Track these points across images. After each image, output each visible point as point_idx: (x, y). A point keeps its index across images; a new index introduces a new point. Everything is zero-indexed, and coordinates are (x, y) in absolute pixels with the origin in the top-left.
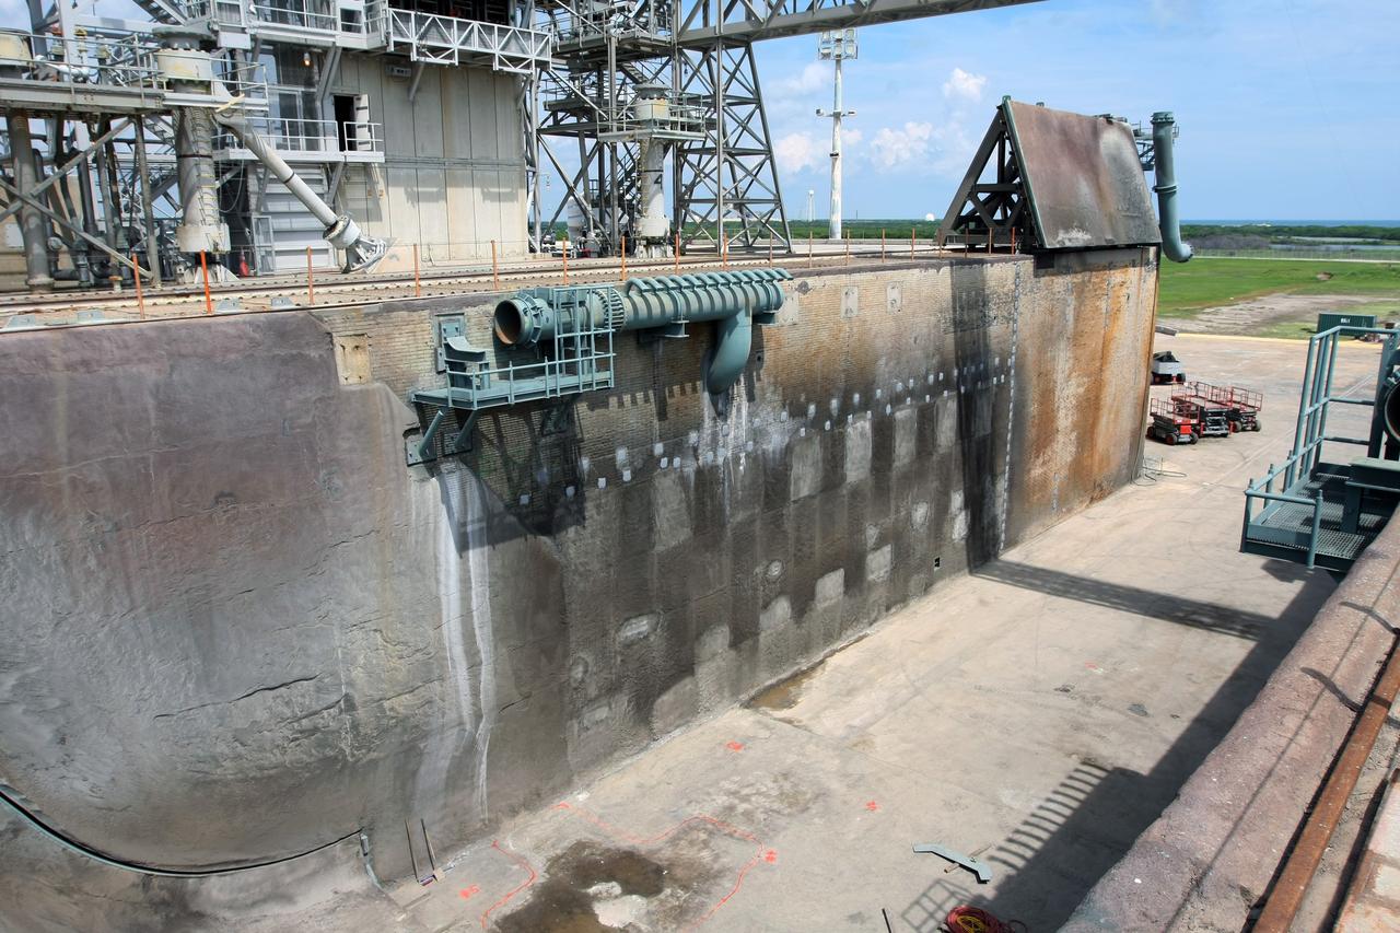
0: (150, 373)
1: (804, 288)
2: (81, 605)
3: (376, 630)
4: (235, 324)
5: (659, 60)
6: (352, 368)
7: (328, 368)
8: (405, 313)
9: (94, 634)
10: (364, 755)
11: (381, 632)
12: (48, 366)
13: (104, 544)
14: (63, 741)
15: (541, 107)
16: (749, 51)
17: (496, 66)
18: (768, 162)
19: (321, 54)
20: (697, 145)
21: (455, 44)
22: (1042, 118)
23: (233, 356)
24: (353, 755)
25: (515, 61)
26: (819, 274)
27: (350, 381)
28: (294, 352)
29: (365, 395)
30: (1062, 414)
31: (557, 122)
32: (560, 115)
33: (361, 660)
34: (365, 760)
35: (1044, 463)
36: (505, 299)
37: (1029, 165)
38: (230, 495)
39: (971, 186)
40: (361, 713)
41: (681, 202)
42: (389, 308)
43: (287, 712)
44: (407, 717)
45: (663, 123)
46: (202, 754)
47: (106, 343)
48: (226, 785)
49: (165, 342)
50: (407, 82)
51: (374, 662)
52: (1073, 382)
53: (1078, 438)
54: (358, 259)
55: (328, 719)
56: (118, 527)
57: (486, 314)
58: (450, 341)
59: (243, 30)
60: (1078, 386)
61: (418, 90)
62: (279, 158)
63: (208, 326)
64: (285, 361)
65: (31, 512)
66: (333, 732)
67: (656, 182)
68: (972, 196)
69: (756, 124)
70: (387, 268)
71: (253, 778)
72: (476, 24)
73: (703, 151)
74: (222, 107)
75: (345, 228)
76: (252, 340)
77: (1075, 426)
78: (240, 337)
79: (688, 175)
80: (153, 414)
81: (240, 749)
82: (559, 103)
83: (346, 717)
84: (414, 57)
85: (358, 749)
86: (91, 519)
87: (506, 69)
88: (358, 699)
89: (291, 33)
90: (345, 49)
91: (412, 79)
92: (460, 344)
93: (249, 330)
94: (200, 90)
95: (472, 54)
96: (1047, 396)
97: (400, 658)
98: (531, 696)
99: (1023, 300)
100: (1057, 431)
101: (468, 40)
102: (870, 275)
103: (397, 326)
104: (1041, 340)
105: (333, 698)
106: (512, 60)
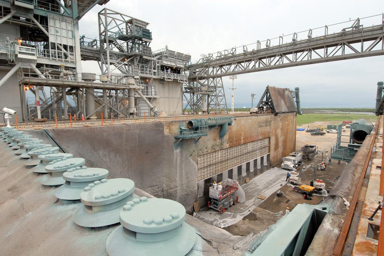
0: (137, 131)
1: (235, 120)
2: (124, 171)
4: (150, 124)
5: (205, 80)
6: (166, 132)
7: (163, 131)
8: (175, 123)
9: (126, 176)
11: (168, 177)
12: (123, 130)
13: (129, 160)
15: (184, 88)
16: (221, 78)
17: (179, 81)
18: (224, 98)
19: (149, 79)
21: (172, 78)
22: (274, 89)
23: (149, 129)
25: (182, 80)
26: (238, 117)
27: (166, 134)
28: (158, 129)
29: (168, 136)
30: (280, 143)
31: (186, 91)
32: (187, 89)
33: (165, 183)
35: (277, 152)
36: (189, 121)
37: (273, 98)
38: (148, 152)
39: (261, 102)
40: (164, 192)
41: (209, 105)
42: (172, 122)
43: (153, 192)
44: (171, 194)
45: (207, 91)
47: (132, 126)
49: (140, 126)
50: (163, 84)
51: (167, 183)
52: (282, 137)
53: (283, 148)
54: (156, 114)
56: (131, 157)
57: (186, 123)
58: (181, 127)
59: (138, 75)
60: (283, 138)
61: (165, 85)
62: (144, 97)
64: (157, 130)
65: (119, 154)
66: (160, 195)
68: (262, 103)
69: (222, 91)
72: (176, 74)
73: (212, 96)
74: (137, 88)
75: (154, 109)
76: (152, 126)
77: (282, 145)
78: (151, 126)
80: (137, 138)
82: (186, 87)
83: (162, 193)
84: (166, 80)
86: (127, 155)
88: (164, 190)
89: (145, 75)
90: (154, 78)
91: (164, 84)
92: (183, 128)
93: (152, 125)
94: (133, 85)
95: (175, 79)
96: (277, 140)
97: (171, 182)
98: (191, 191)
99: (272, 122)
100: (279, 146)
101: (174, 77)
102: (246, 117)
103: (173, 125)
104: (276, 129)
105: (160, 189)
106: (181, 80)
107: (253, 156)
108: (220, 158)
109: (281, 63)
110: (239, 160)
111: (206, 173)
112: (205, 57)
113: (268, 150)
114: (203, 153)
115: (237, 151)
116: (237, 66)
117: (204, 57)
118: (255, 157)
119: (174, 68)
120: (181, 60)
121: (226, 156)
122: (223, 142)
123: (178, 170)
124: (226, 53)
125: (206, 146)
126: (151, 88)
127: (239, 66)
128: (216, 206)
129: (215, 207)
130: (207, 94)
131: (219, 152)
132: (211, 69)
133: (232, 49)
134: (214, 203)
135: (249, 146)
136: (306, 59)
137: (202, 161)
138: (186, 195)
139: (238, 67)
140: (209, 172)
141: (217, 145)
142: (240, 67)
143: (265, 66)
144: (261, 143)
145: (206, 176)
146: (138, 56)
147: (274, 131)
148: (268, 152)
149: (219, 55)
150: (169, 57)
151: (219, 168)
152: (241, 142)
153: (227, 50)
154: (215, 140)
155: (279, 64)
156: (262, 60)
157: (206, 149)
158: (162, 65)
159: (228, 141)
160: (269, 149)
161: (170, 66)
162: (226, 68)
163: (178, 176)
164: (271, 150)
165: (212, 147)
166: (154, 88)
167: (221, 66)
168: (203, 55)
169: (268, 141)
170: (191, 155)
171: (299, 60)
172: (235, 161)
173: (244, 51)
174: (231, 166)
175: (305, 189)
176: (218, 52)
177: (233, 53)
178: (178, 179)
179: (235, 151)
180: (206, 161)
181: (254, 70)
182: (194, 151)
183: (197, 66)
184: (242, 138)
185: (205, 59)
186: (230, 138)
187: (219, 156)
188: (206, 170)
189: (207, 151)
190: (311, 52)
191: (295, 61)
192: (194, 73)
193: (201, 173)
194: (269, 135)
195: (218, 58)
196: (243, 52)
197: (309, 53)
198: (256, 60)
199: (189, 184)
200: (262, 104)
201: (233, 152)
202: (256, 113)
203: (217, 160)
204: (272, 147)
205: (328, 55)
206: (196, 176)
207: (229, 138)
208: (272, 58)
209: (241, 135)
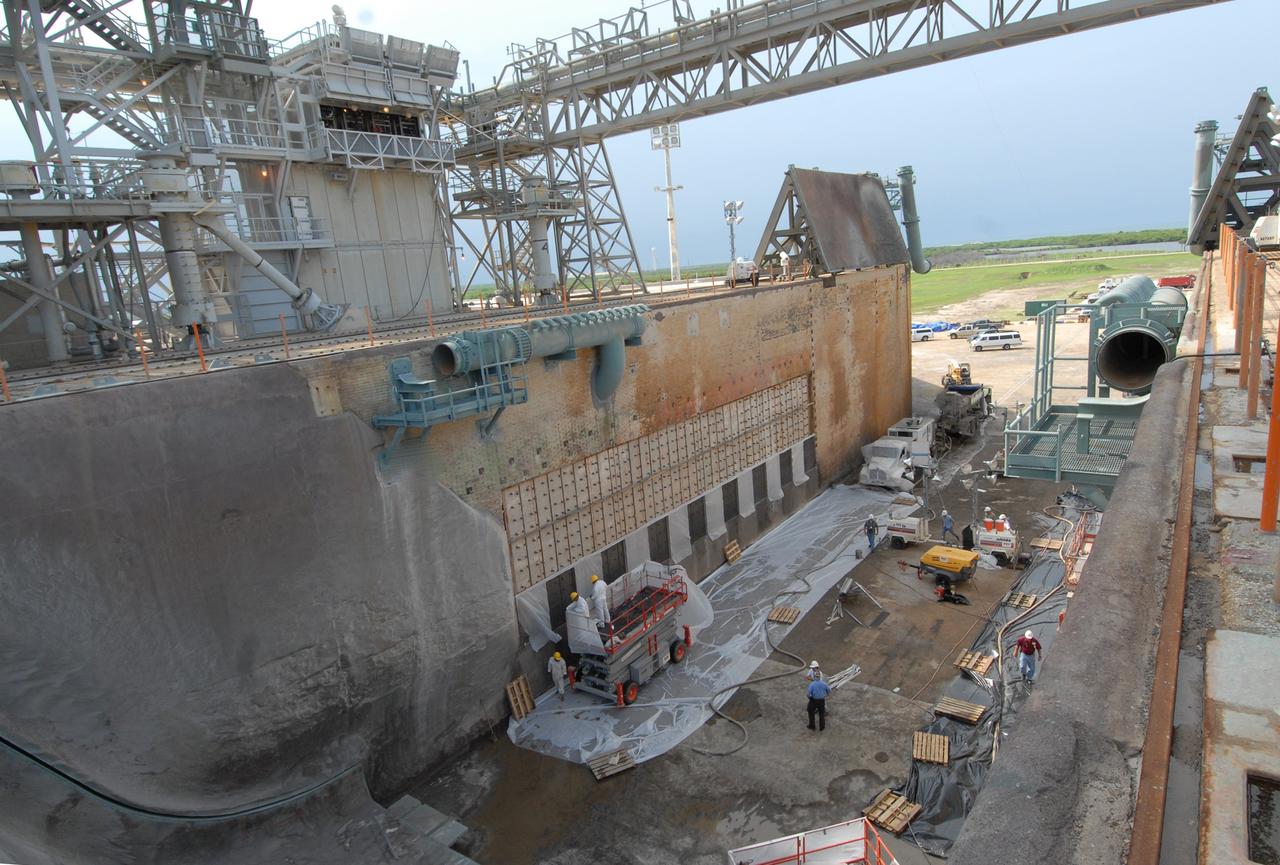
0: (159, 422)
1: (659, 317)
2: (115, 612)
3: (362, 602)
4: (229, 378)
5: (536, 157)
6: (325, 402)
7: (306, 405)
8: (363, 359)
9: (129, 634)
10: (360, 701)
11: (366, 602)
12: (71, 423)
13: (131, 561)
14: (108, 723)
15: (451, 198)
16: (602, 146)
17: (415, 170)
18: (624, 228)
19: (273, 165)
20: (570, 219)
21: (381, 155)
22: (818, 177)
23: (227, 403)
24: (351, 702)
25: (428, 164)
26: (670, 305)
27: (325, 414)
28: (277, 395)
29: (338, 423)
30: (851, 390)
31: (464, 209)
32: (466, 203)
33: (352, 627)
34: (360, 705)
35: (842, 427)
36: (440, 342)
37: (811, 215)
38: (235, 511)
39: (771, 235)
40: (355, 670)
41: (563, 262)
42: (351, 356)
43: (294, 675)
44: (392, 667)
45: (544, 205)
46: (227, 719)
48: (249, 740)
49: (172, 396)
50: (347, 186)
51: (363, 627)
52: (857, 367)
53: (864, 406)
54: (321, 321)
55: (329, 677)
56: (141, 545)
57: (426, 355)
58: (401, 377)
59: (212, 151)
60: (861, 369)
61: (355, 191)
62: (249, 249)
63: (205, 381)
64: (271, 403)
65: (67, 542)
66: (333, 686)
67: (544, 248)
68: (773, 240)
69: (612, 200)
70: (346, 326)
71: (271, 732)
72: (395, 137)
74: (200, 211)
75: (308, 298)
76: (241, 389)
77: (862, 398)
78: (232, 387)
79: (566, 242)
80: (164, 453)
81: (258, 709)
82: (463, 194)
83: (344, 674)
84: (350, 165)
85: (355, 696)
86: (118, 542)
87: (421, 170)
88: (351, 658)
90: (293, 162)
91: (349, 183)
92: (408, 379)
93: (239, 381)
94: (179, 198)
95: (397, 161)
96: (839, 379)
97: (383, 620)
98: (487, 637)
99: (816, 311)
100: (849, 403)
101: (390, 150)
102: (706, 303)
103: (358, 368)
104: (832, 340)
105: (331, 660)
106: (425, 163)
107: (750, 452)
108: (606, 484)
109: (828, 64)
110: (693, 479)
111: (549, 553)
112: (527, 55)
113: (807, 421)
114: (526, 472)
115: (682, 443)
116: (656, 89)
117: (521, 55)
118: (757, 457)
119: (386, 110)
120: (415, 71)
121: (634, 470)
122: (615, 416)
123: (411, 567)
124: (609, 32)
125: (535, 444)
126: (290, 204)
127: (665, 88)
128: (599, 682)
129: (595, 686)
130: (551, 218)
131: (602, 457)
132: (554, 109)
133: (630, 15)
134: (593, 671)
135: (727, 416)
136: (921, 40)
137: (528, 508)
138: (464, 657)
139: (662, 93)
140: (562, 545)
141: (590, 433)
142: (669, 94)
143: (768, 80)
144: (777, 400)
145: (550, 565)
146: (198, 62)
147: (825, 348)
148: (807, 430)
149: (580, 44)
150: (354, 59)
151: (610, 523)
152: (693, 407)
153: (609, 22)
154: (576, 412)
155: (821, 69)
156: (754, 55)
157: (537, 457)
158: (326, 99)
159: (638, 408)
160: (812, 418)
161: (366, 101)
162: (615, 98)
163: (415, 587)
164: (817, 422)
165: (566, 443)
166: (303, 204)
167: (596, 95)
168: (516, 48)
169: (805, 390)
170: (469, 491)
171: (896, 46)
172: (676, 487)
173: (679, 19)
174: (659, 508)
175: (943, 563)
176: (575, 31)
177: (635, 34)
178: (415, 598)
179: (673, 447)
180: (543, 502)
181: (727, 101)
182: (481, 471)
183: (499, 98)
184: (697, 391)
185: (525, 66)
186: (642, 395)
187: (604, 474)
188: (551, 542)
189: (544, 465)
190: (941, 7)
191: (880, 48)
192: (485, 128)
193: (527, 557)
194: (805, 363)
195: (576, 57)
196: (674, 25)
197: (933, 15)
198: (731, 58)
199: (476, 612)
200: (776, 243)
201: (664, 451)
202: (748, 280)
203: (594, 492)
204: (823, 411)
205: (1005, 16)
206: (504, 571)
207: (638, 397)
208: (792, 46)
209: (690, 378)
